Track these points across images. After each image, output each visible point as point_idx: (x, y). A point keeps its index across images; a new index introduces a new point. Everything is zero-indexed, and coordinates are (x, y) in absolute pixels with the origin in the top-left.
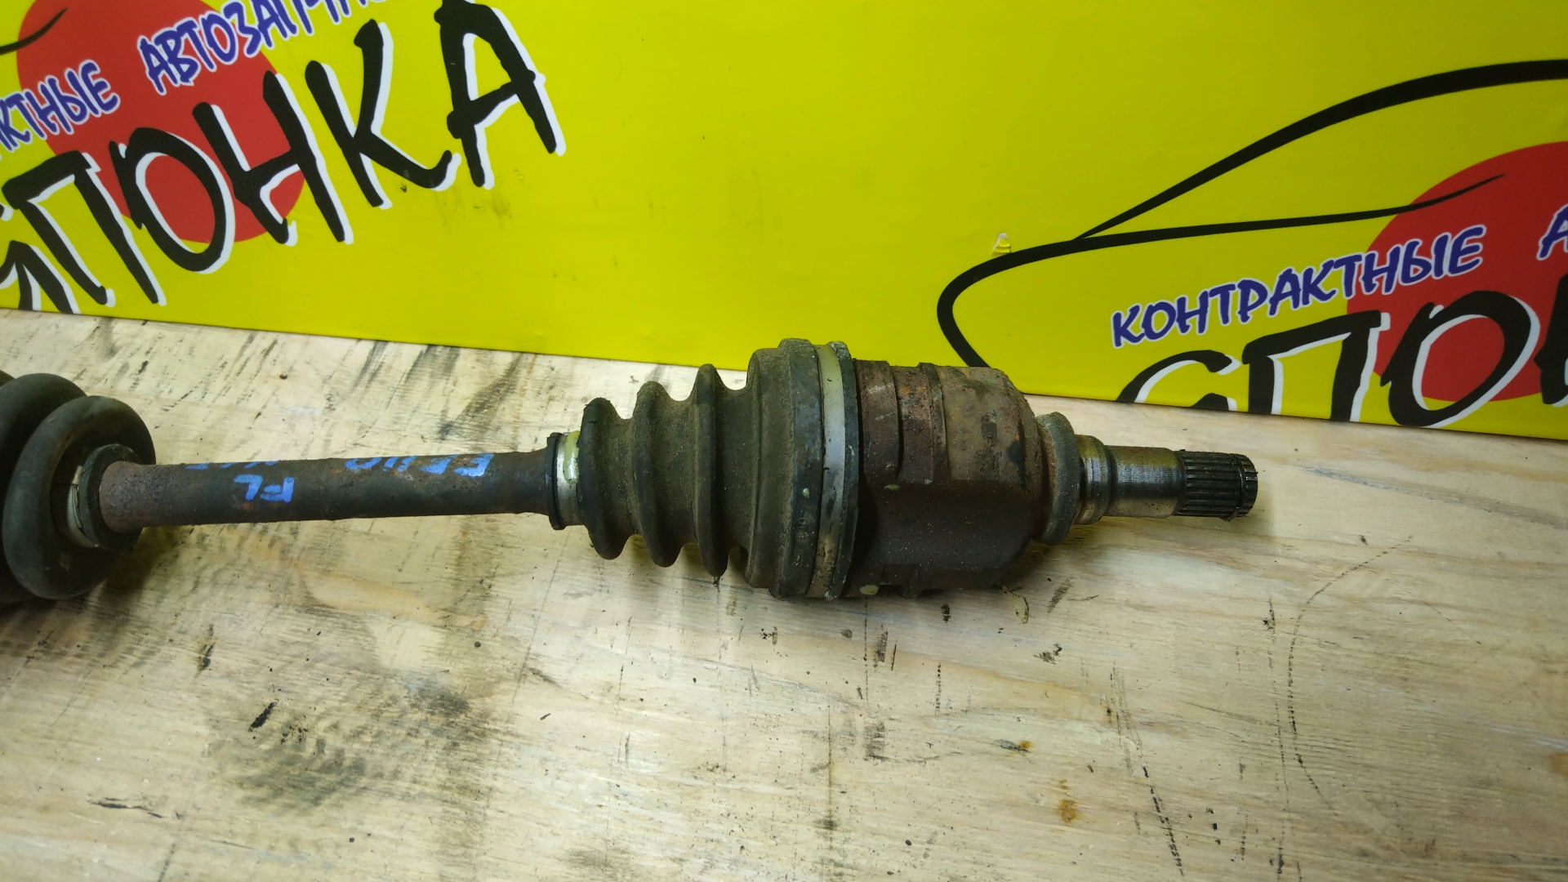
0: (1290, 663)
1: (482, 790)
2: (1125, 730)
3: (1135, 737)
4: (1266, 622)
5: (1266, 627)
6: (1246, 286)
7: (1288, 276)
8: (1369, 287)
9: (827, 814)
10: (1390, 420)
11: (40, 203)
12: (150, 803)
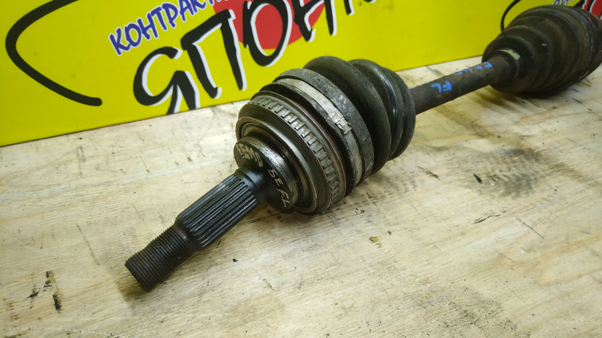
11: (198, 44)
12: (490, 214)
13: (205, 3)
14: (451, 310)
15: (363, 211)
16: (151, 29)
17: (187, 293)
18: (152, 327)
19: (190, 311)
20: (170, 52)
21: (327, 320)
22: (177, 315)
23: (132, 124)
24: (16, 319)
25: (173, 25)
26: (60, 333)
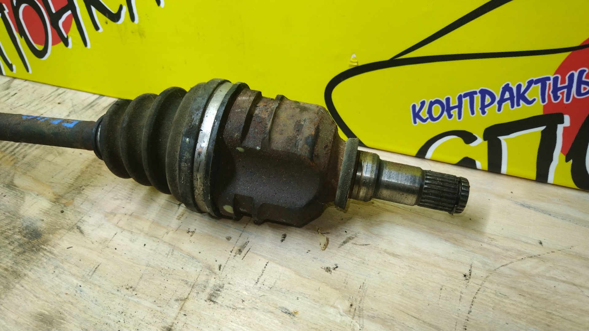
0: (473, 301)
1: (21, 275)
2: (356, 317)
3: (361, 323)
4: (465, 276)
5: (464, 278)
6: (484, 93)
7: (507, 88)
8: (556, 98)
9: (171, 324)
10: (572, 184)
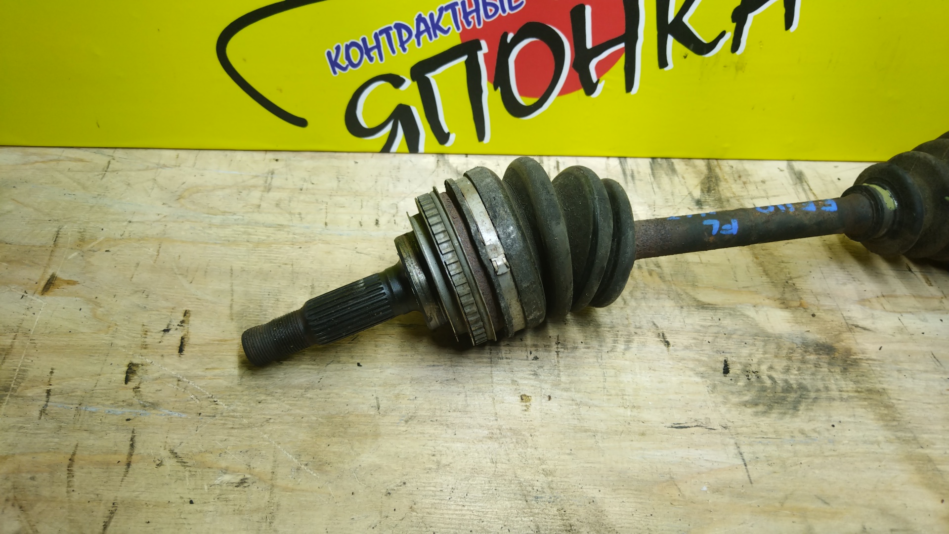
1: (880, 390)
11: (433, 77)
12: (702, 423)
13: (449, 29)
14: (556, 517)
15: (536, 358)
16: (376, 51)
17: (296, 382)
18: (249, 403)
19: (290, 402)
20: (396, 81)
21: (413, 468)
22: (275, 401)
23: (337, 154)
24: (145, 348)
25: (404, 50)
26: (173, 377)
